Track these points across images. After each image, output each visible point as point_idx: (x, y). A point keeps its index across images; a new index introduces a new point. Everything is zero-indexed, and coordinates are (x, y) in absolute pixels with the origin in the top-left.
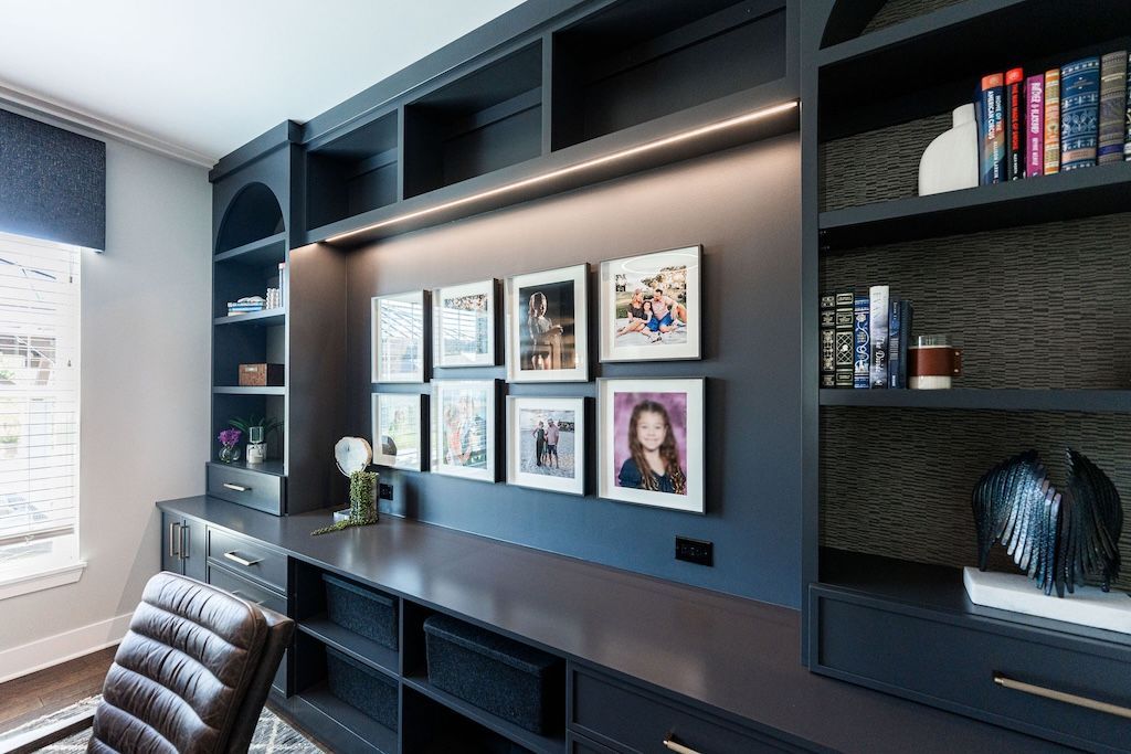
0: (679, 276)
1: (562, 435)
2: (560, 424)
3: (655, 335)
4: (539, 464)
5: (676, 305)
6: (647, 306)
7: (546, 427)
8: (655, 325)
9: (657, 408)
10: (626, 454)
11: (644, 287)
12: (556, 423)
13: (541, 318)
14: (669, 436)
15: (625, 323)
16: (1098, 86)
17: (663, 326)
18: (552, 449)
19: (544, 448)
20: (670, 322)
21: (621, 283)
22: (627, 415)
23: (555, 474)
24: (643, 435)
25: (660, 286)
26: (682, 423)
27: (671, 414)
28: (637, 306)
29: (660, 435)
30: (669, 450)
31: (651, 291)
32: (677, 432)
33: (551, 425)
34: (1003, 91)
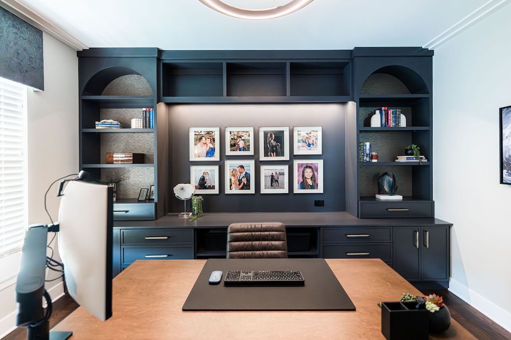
0: (315, 133)
1: (280, 176)
2: (279, 173)
3: (309, 148)
4: (272, 186)
5: (315, 140)
6: (307, 140)
7: (274, 174)
8: (309, 145)
9: (310, 167)
10: (302, 180)
11: (306, 135)
12: (278, 173)
13: (272, 141)
14: (314, 174)
15: (300, 144)
16: (396, 114)
17: (311, 146)
18: (277, 181)
19: (274, 181)
20: (313, 145)
21: (299, 133)
22: (302, 169)
23: (278, 188)
24: (306, 175)
25: (311, 135)
26: (317, 171)
27: (314, 169)
28: (304, 140)
29: (311, 174)
30: (314, 178)
31: (308, 136)
32: (316, 173)
33: (276, 174)
34: (385, 110)
